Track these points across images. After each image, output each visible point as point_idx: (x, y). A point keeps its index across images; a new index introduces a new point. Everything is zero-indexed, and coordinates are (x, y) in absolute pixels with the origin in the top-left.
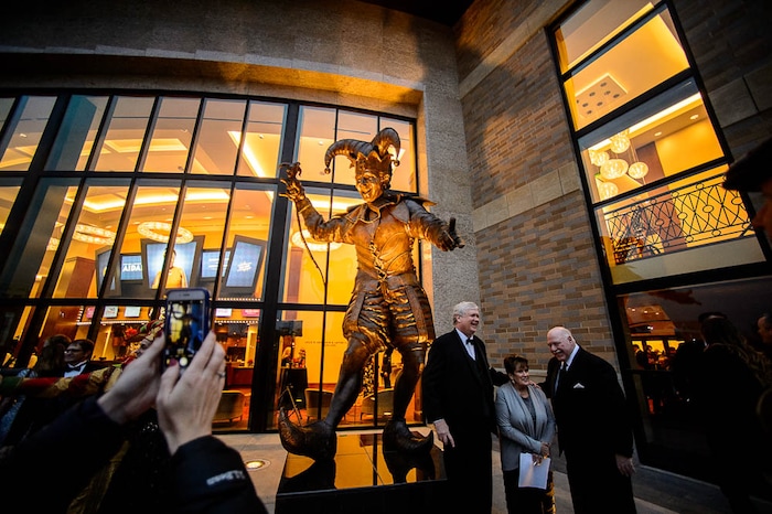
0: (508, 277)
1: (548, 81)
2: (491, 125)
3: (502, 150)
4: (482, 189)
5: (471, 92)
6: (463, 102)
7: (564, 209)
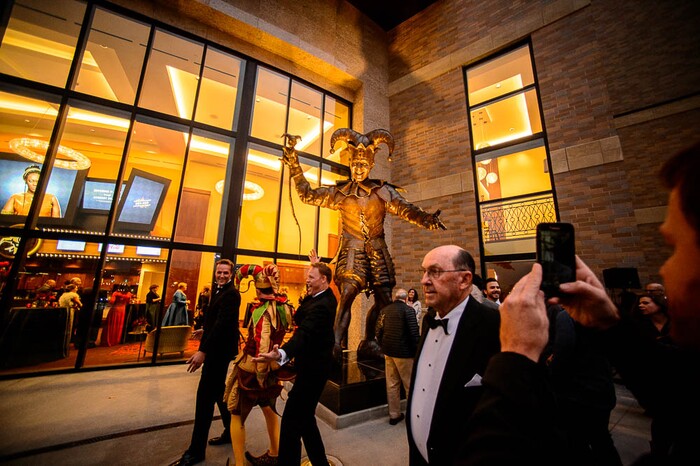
0: (416, 243)
1: (461, 108)
2: (413, 126)
3: (420, 148)
4: (401, 174)
5: (399, 94)
6: (391, 100)
7: (461, 202)
